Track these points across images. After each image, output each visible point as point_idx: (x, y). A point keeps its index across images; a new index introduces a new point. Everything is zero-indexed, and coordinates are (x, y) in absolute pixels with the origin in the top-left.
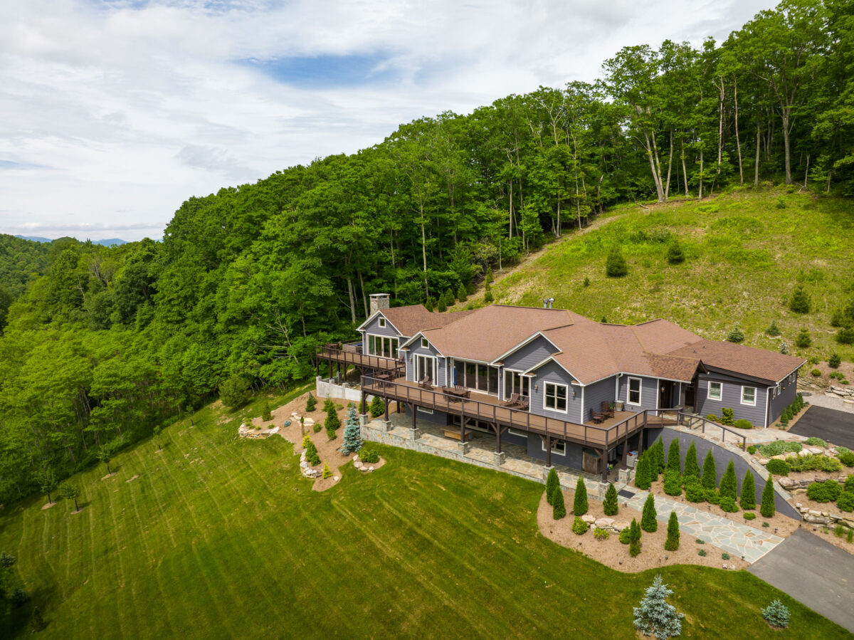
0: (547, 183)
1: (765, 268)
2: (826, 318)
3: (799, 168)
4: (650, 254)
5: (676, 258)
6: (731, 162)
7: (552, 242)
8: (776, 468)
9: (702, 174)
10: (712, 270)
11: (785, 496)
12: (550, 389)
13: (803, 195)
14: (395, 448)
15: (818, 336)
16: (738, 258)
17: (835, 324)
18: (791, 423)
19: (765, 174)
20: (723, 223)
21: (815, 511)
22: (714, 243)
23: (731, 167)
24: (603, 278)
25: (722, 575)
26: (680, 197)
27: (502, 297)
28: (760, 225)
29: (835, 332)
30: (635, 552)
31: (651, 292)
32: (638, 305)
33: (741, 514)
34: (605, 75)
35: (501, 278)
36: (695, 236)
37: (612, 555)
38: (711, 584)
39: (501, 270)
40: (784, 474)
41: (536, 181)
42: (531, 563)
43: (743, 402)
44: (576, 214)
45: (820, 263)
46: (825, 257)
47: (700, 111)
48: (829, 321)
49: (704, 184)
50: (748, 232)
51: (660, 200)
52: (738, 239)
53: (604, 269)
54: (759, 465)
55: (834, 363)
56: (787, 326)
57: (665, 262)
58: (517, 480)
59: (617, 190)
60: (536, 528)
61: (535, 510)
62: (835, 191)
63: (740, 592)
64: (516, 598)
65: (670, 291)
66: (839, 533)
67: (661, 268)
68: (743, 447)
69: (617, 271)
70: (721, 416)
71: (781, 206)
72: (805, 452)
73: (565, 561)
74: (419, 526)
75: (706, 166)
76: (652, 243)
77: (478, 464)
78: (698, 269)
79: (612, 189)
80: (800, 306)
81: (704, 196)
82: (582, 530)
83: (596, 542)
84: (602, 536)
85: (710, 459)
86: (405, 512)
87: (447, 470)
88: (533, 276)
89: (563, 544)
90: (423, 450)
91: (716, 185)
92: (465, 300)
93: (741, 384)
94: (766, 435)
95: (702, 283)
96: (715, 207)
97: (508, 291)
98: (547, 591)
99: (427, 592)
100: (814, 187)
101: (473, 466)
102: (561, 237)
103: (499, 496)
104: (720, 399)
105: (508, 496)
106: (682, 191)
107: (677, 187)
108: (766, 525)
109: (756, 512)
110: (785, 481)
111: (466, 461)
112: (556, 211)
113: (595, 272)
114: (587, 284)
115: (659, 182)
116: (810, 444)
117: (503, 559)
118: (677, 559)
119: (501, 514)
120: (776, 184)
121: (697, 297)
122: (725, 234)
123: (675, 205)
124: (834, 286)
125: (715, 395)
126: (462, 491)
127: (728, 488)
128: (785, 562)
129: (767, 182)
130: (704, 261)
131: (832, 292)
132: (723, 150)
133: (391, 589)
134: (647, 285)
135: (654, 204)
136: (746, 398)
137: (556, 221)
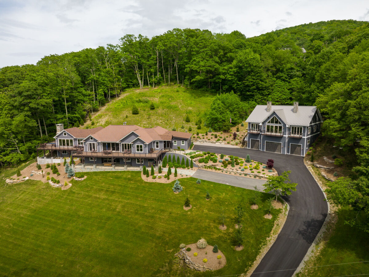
0: (106, 82)
1: (177, 110)
2: (194, 123)
3: (181, 79)
4: (144, 107)
5: (152, 108)
6: (161, 76)
7: (108, 102)
8: (192, 157)
9: (153, 80)
10: (163, 111)
11: (194, 163)
12: (138, 146)
13: (182, 88)
14: (88, 172)
15: (193, 128)
16: (169, 107)
17: (196, 125)
18: (192, 149)
19: (172, 80)
20: (163, 96)
21: (200, 165)
22: (162, 103)
23: (161, 77)
24: (131, 115)
25: (187, 179)
26: (146, 87)
27: (98, 123)
28: (173, 97)
29: (197, 126)
30: (168, 179)
31: (148, 118)
32: (145, 123)
33: (187, 168)
34: (120, 43)
35: (94, 116)
36: (156, 100)
37: (164, 181)
38: (185, 180)
39: (93, 113)
40: (194, 158)
41: (102, 81)
42: (145, 188)
43: (182, 145)
44: (115, 93)
45: (190, 108)
46: (191, 106)
47: (152, 60)
48: (195, 124)
49: (154, 83)
50: (170, 99)
51: (141, 88)
52: (168, 101)
53: (131, 112)
54: (188, 157)
55: (198, 134)
56: (186, 126)
57: (149, 109)
58: (133, 172)
59: (127, 84)
60: (143, 181)
61: (141, 177)
62: (191, 87)
63: (191, 180)
64: (144, 195)
65: (153, 118)
66: (205, 168)
67: (148, 111)
68: (185, 154)
69: (135, 112)
70: (177, 149)
71: (178, 91)
72: (197, 153)
73: (153, 185)
74: (109, 188)
75: (154, 77)
76: (143, 103)
77: (119, 170)
78: (160, 111)
79: (125, 84)
80: (188, 121)
81: (154, 87)
82: (155, 178)
83: (159, 179)
84: (160, 178)
85: (178, 158)
86: (102, 187)
87: (110, 174)
88: (106, 115)
89: (151, 182)
90: (99, 170)
91: (158, 83)
92: (83, 125)
93: (181, 140)
94: (188, 151)
95: (162, 115)
96: (159, 91)
97: (99, 121)
98: (151, 192)
99: (119, 201)
100: (185, 85)
101: (118, 171)
102: (111, 101)
103: (129, 176)
104: (176, 145)
105: (132, 176)
106: (147, 85)
107: (146, 83)
108: (192, 169)
109: (190, 167)
110: (194, 160)
111: (115, 170)
112: (108, 92)
113: (128, 112)
114: (127, 117)
115: (140, 82)
116: (197, 152)
117: (137, 189)
118: (177, 178)
119: (132, 180)
120: (175, 84)
121: (161, 119)
122: (164, 100)
123: (146, 90)
124: (194, 115)
125: (175, 144)
126: (117, 178)
127: (183, 163)
128: (198, 174)
129: (172, 83)
130: (160, 108)
131: (194, 116)
132: (159, 72)
133: (109, 204)
134: (146, 117)
135: (139, 89)
136: (182, 144)
137: (109, 95)
